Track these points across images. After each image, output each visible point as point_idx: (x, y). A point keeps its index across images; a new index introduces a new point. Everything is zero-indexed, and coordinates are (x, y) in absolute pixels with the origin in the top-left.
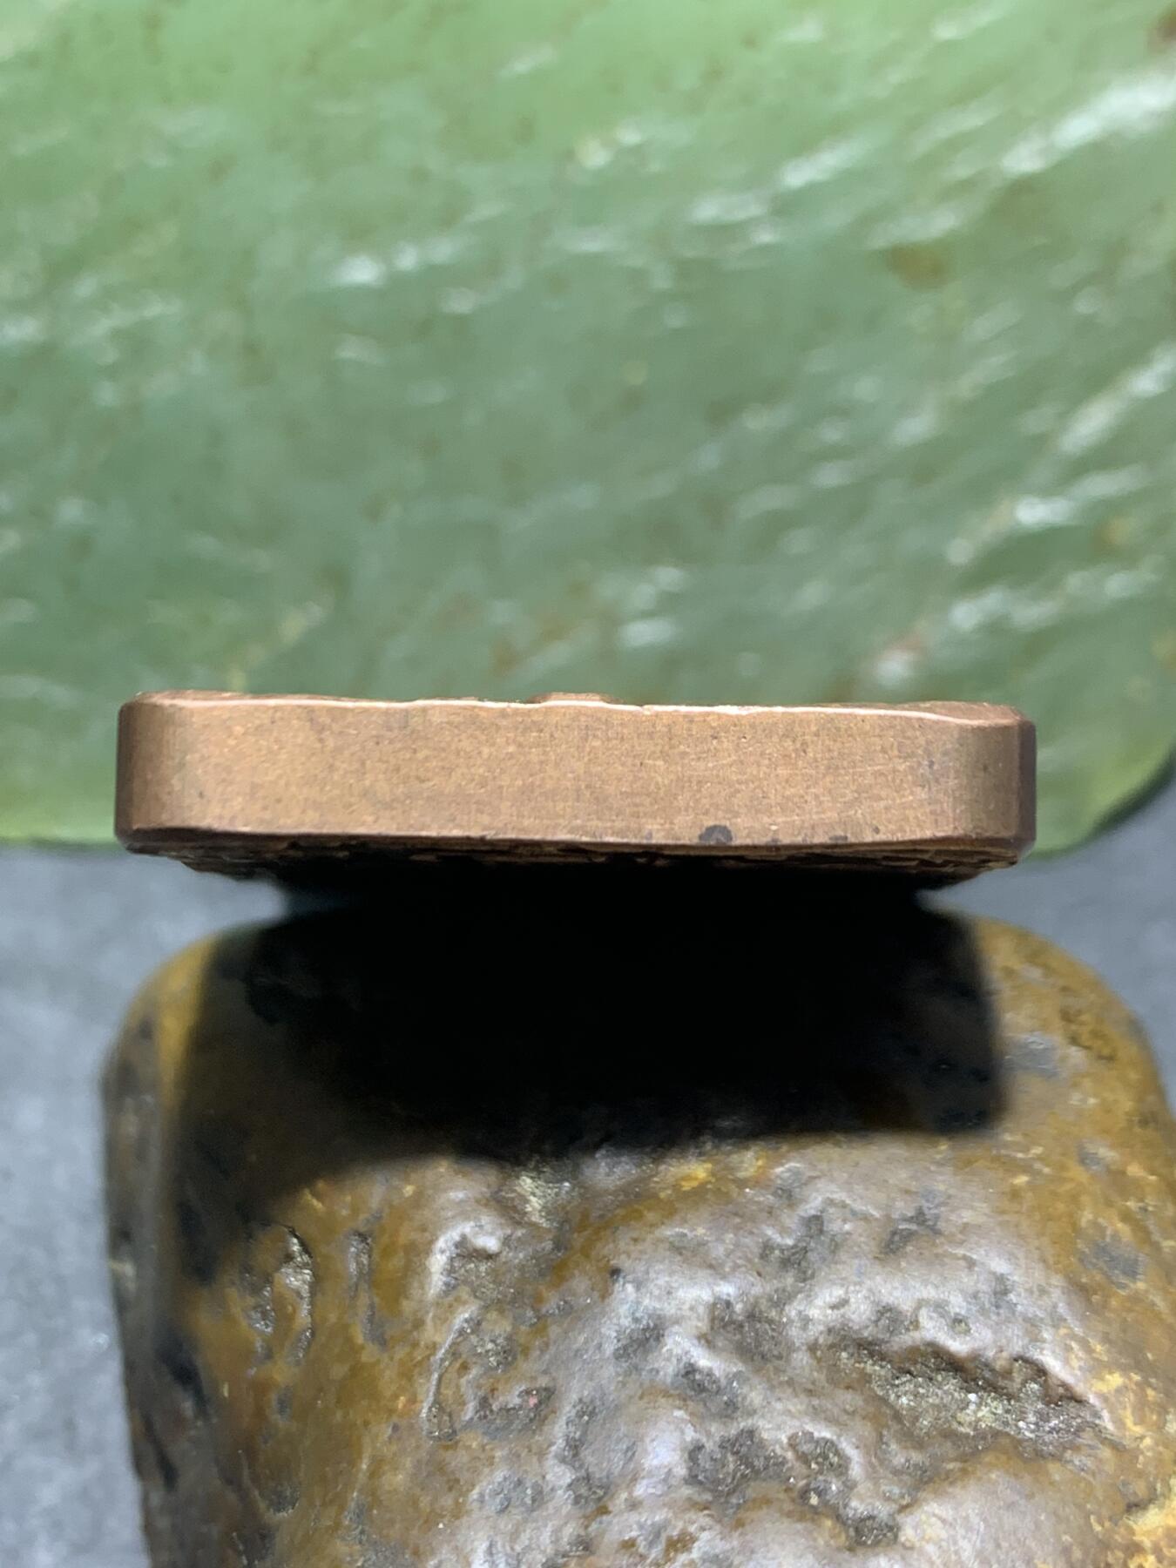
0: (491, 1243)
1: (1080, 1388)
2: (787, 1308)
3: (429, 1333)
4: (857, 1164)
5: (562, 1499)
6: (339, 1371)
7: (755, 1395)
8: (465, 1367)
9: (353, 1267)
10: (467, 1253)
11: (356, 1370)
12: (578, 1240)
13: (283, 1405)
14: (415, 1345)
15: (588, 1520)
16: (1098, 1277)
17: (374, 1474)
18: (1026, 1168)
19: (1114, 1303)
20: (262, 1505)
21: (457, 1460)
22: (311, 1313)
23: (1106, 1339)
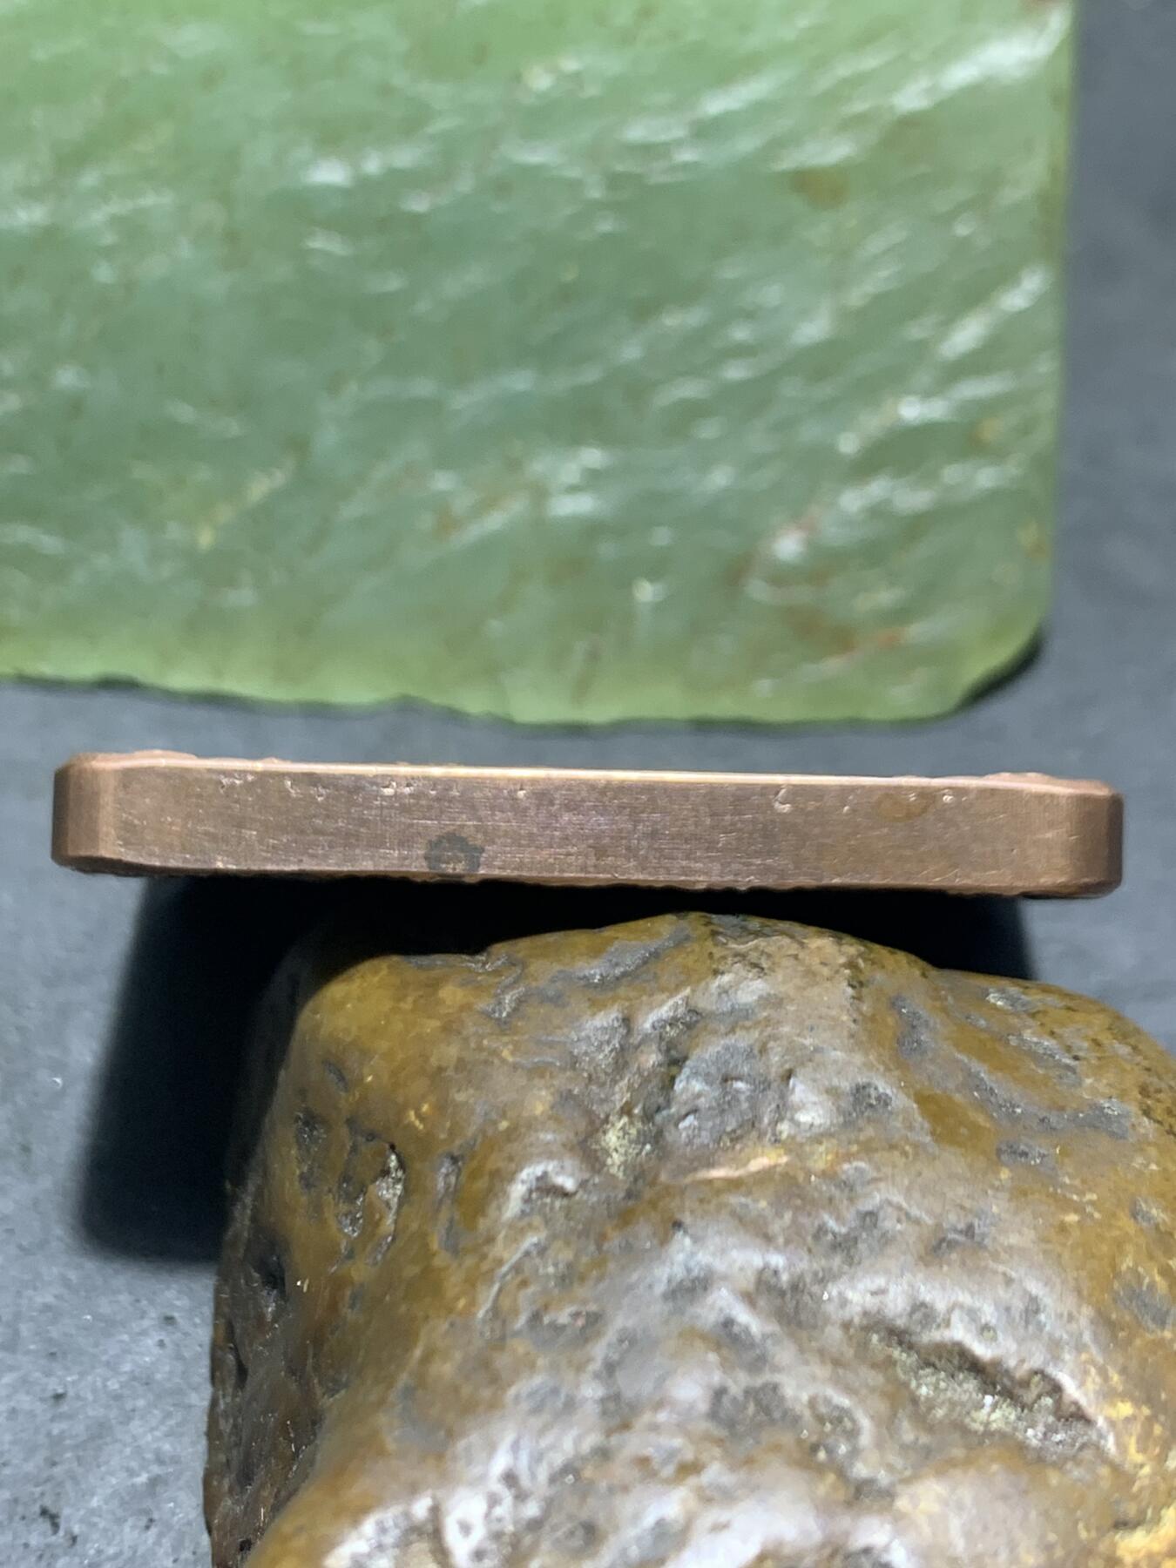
0: (569, 1184)
1: (1090, 1410)
2: (830, 1285)
3: (498, 1249)
4: (920, 1174)
5: (590, 1411)
6: (412, 1271)
7: (784, 1354)
8: (524, 1284)
9: (441, 1184)
10: (545, 1187)
11: (427, 1271)
12: (648, 1194)
13: (354, 1297)
14: (484, 1257)
15: (609, 1433)
16: (1128, 1318)
17: (426, 1359)
18: (1079, 1209)
19: (1138, 1342)
20: (319, 1391)
21: (502, 1361)
22: (396, 1222)
23: (1123, 1371)
